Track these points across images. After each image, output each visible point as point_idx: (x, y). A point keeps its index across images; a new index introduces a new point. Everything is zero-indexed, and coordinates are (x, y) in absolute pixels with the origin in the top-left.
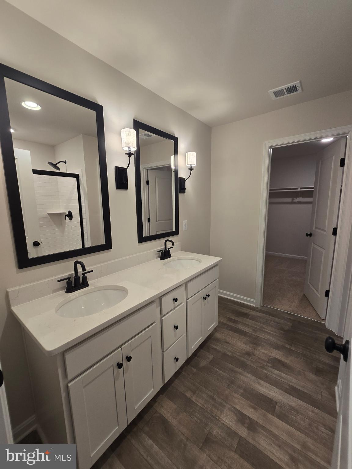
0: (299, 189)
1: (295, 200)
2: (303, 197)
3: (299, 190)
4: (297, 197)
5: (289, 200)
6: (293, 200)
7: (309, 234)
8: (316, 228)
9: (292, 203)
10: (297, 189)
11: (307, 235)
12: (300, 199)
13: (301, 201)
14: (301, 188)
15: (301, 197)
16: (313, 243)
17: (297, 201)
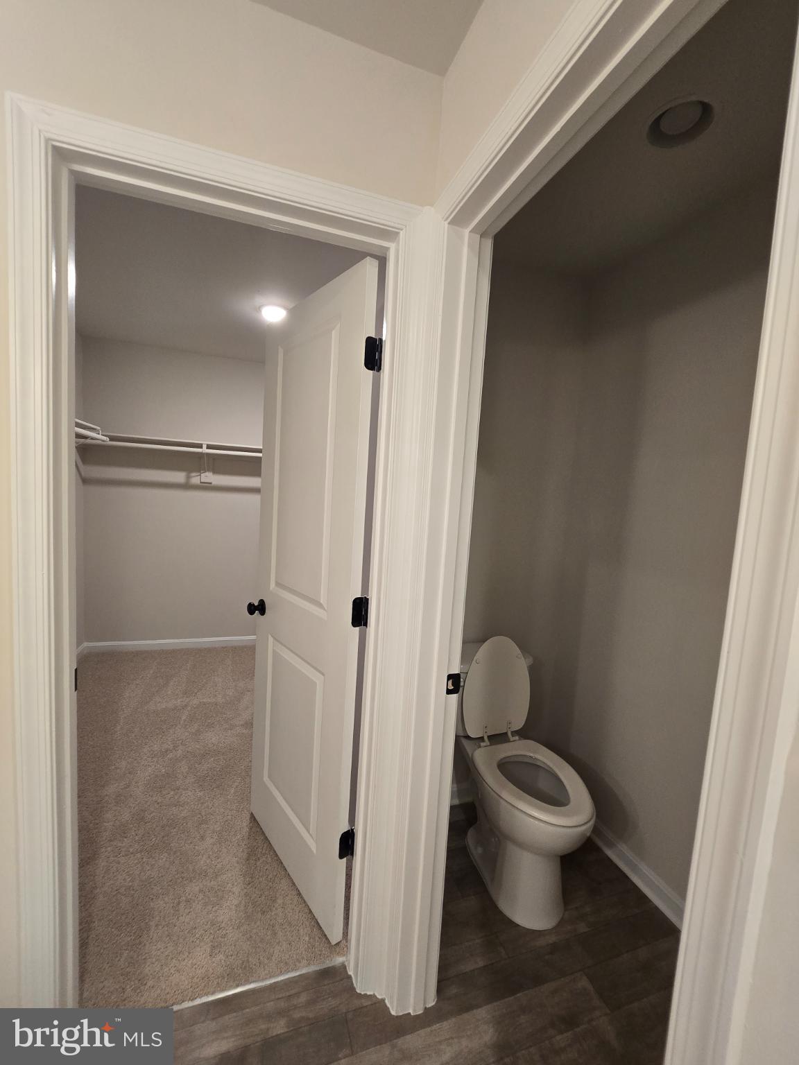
0: (204, 446)
1: (195, 480)
2: (215, 472)
3: (204, 450)
4: (200, 470)
5: (179, 477)
6: (188, 477)
7: (256, 604)
8: (278, 584)
9: (186, 486)
10: (200, 446)
11: (252, 609)
12: (209, 477)
13: (211, 483)
14: (209, 447)
15: (208, 471)
16: (275, 638)
17: (201, 482)
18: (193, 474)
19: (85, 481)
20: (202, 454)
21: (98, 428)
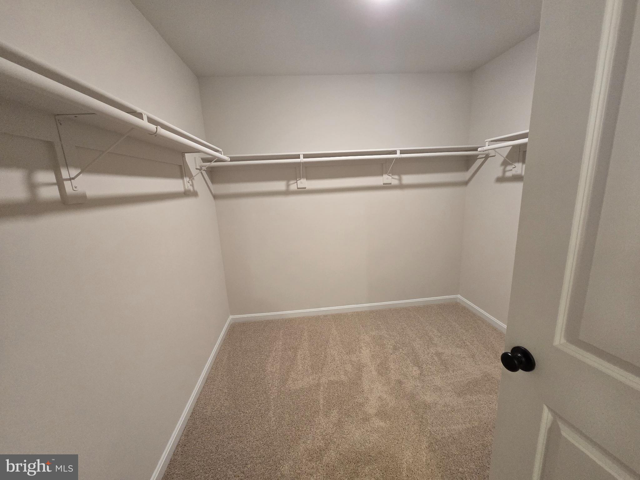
0: (302, 156)
1: (293, 187)
2: (308, 178)
3: (302, 160)
4: (296, 178)
5: (280, 185)
6: (288, 185)
9: (287, 193)
10: (298, 157)
12: (304, 183)
13: (306, 188)
14: (305, 156)
15: (303, 177)
17: (298, 188)
18: (292, 182)
19: (215, 197)
20: (299, 163)
21: (220, 150)
